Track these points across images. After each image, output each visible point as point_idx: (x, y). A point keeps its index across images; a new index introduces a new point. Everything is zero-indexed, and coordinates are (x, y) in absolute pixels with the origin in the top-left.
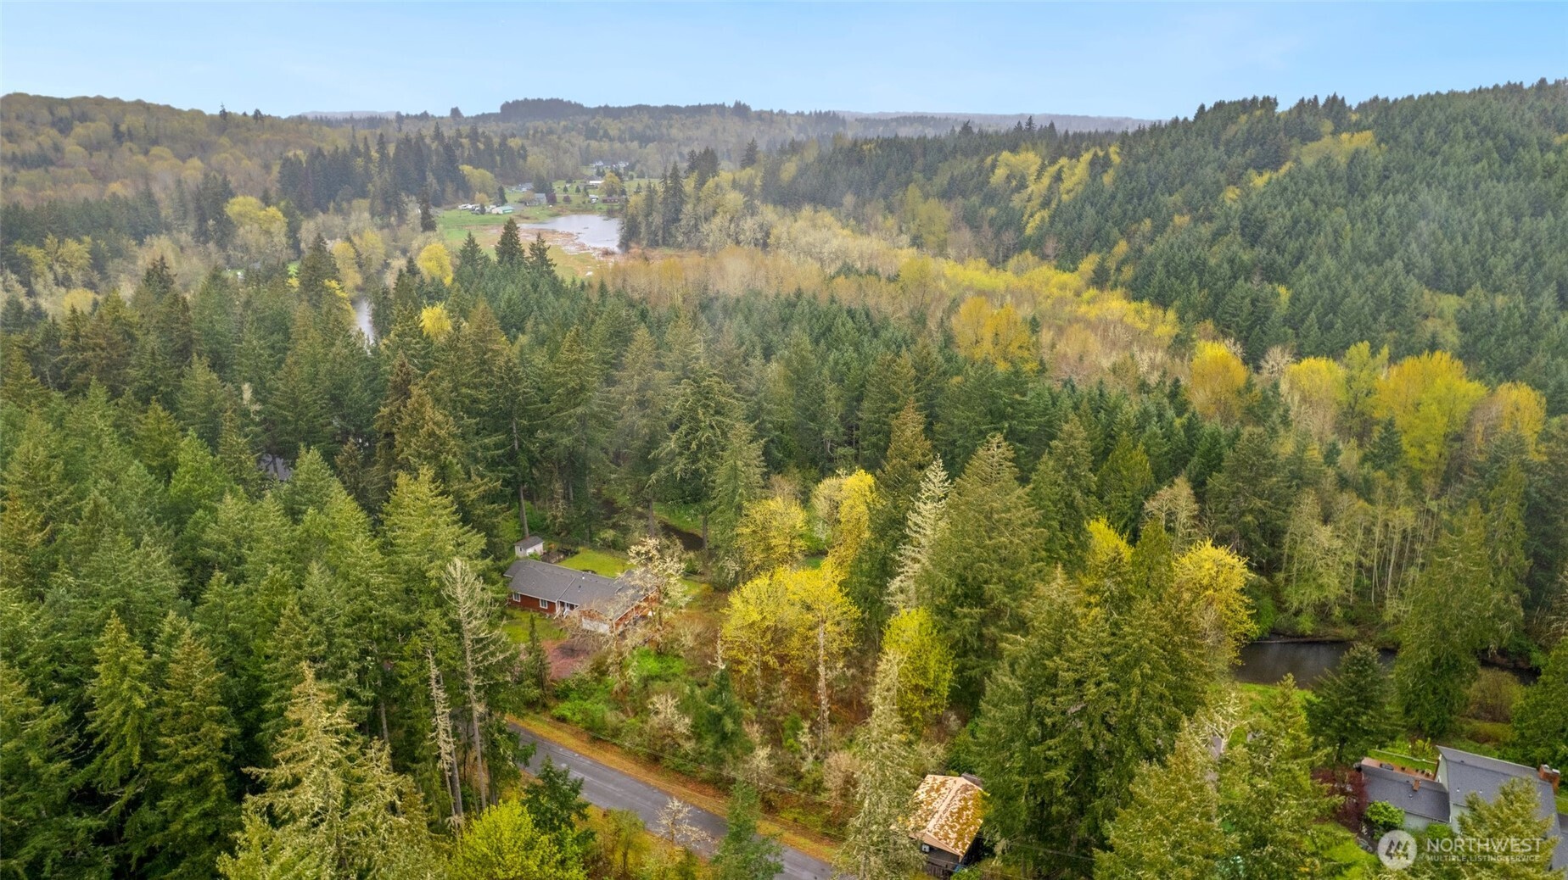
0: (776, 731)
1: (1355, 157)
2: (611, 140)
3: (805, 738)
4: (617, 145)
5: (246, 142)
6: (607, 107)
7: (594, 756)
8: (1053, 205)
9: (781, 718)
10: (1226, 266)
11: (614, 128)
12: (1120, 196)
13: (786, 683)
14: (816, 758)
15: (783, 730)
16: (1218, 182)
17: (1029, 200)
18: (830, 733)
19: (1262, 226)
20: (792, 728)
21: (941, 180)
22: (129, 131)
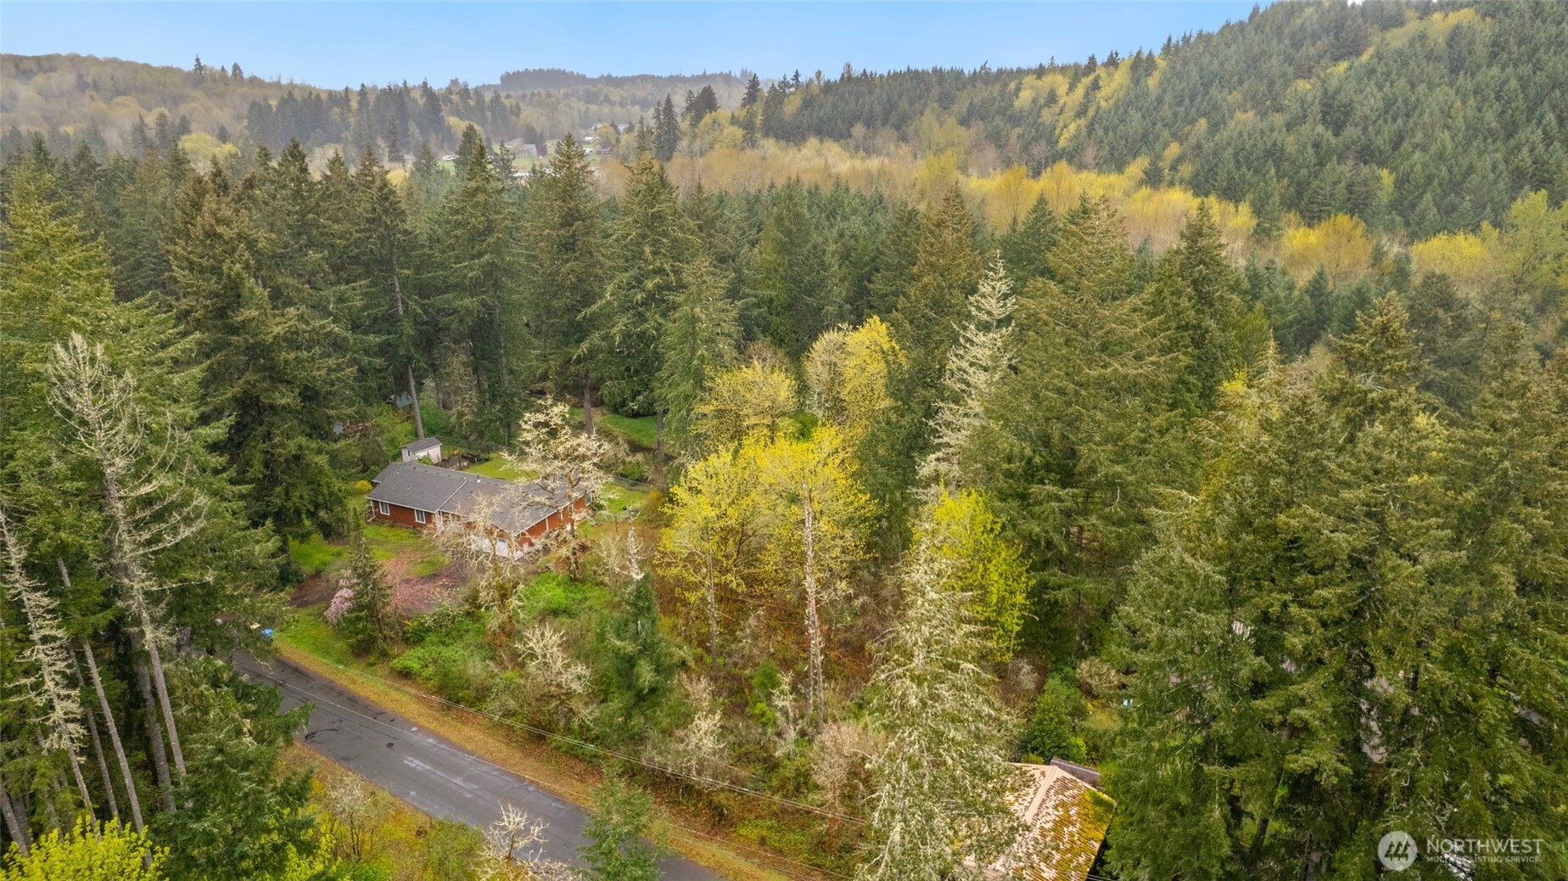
0: (741, 691)
1: (1455, 35)
2: (612, 104)
3: (784, 701)
4: (618, 109)
5: (222, 96)
6: (609, 77)
7: (444, 731)
8: (1091, 113)
9: (747, 672)
10: (1310, 150)
11: (615, 94)
12: (1168, 98)
13: (758, 617)
14: (803, 733)
15: (751, 689)
16: (1284, 75)
17: (1062, 112)
18: (825, 693)
19: (1348, 109)
20: (763, 685)
21: (960, 107)
22: (95, 82)
